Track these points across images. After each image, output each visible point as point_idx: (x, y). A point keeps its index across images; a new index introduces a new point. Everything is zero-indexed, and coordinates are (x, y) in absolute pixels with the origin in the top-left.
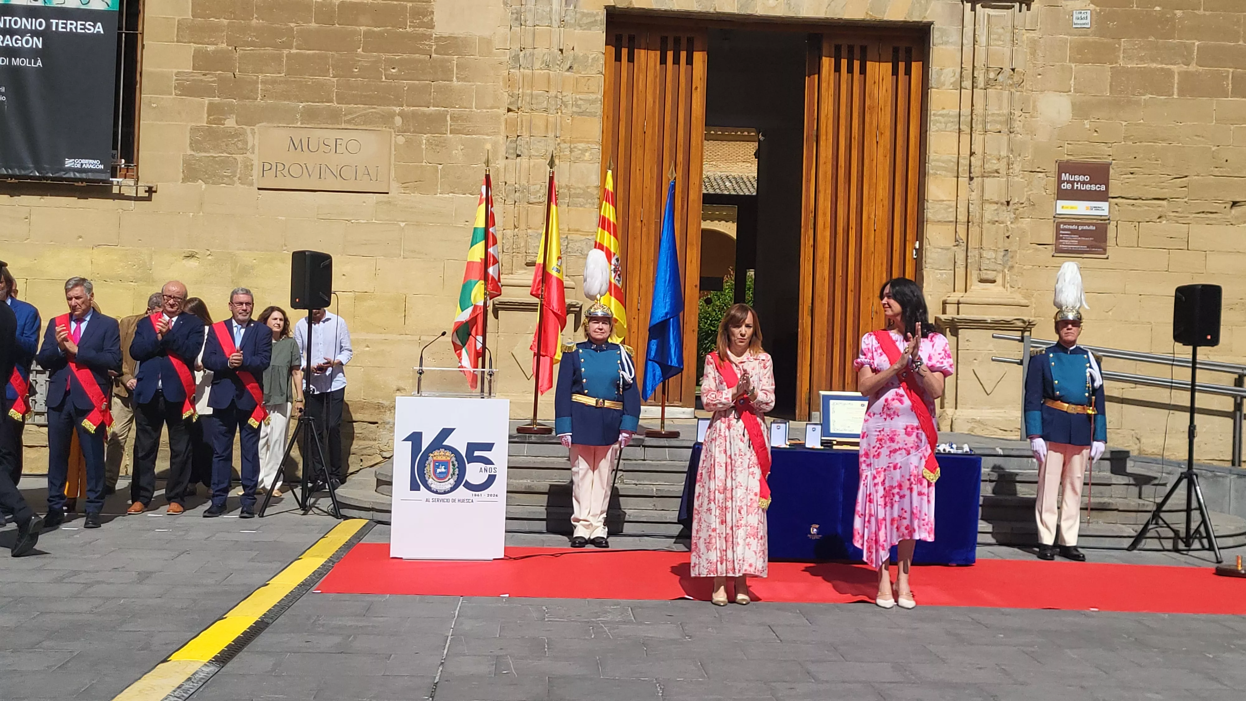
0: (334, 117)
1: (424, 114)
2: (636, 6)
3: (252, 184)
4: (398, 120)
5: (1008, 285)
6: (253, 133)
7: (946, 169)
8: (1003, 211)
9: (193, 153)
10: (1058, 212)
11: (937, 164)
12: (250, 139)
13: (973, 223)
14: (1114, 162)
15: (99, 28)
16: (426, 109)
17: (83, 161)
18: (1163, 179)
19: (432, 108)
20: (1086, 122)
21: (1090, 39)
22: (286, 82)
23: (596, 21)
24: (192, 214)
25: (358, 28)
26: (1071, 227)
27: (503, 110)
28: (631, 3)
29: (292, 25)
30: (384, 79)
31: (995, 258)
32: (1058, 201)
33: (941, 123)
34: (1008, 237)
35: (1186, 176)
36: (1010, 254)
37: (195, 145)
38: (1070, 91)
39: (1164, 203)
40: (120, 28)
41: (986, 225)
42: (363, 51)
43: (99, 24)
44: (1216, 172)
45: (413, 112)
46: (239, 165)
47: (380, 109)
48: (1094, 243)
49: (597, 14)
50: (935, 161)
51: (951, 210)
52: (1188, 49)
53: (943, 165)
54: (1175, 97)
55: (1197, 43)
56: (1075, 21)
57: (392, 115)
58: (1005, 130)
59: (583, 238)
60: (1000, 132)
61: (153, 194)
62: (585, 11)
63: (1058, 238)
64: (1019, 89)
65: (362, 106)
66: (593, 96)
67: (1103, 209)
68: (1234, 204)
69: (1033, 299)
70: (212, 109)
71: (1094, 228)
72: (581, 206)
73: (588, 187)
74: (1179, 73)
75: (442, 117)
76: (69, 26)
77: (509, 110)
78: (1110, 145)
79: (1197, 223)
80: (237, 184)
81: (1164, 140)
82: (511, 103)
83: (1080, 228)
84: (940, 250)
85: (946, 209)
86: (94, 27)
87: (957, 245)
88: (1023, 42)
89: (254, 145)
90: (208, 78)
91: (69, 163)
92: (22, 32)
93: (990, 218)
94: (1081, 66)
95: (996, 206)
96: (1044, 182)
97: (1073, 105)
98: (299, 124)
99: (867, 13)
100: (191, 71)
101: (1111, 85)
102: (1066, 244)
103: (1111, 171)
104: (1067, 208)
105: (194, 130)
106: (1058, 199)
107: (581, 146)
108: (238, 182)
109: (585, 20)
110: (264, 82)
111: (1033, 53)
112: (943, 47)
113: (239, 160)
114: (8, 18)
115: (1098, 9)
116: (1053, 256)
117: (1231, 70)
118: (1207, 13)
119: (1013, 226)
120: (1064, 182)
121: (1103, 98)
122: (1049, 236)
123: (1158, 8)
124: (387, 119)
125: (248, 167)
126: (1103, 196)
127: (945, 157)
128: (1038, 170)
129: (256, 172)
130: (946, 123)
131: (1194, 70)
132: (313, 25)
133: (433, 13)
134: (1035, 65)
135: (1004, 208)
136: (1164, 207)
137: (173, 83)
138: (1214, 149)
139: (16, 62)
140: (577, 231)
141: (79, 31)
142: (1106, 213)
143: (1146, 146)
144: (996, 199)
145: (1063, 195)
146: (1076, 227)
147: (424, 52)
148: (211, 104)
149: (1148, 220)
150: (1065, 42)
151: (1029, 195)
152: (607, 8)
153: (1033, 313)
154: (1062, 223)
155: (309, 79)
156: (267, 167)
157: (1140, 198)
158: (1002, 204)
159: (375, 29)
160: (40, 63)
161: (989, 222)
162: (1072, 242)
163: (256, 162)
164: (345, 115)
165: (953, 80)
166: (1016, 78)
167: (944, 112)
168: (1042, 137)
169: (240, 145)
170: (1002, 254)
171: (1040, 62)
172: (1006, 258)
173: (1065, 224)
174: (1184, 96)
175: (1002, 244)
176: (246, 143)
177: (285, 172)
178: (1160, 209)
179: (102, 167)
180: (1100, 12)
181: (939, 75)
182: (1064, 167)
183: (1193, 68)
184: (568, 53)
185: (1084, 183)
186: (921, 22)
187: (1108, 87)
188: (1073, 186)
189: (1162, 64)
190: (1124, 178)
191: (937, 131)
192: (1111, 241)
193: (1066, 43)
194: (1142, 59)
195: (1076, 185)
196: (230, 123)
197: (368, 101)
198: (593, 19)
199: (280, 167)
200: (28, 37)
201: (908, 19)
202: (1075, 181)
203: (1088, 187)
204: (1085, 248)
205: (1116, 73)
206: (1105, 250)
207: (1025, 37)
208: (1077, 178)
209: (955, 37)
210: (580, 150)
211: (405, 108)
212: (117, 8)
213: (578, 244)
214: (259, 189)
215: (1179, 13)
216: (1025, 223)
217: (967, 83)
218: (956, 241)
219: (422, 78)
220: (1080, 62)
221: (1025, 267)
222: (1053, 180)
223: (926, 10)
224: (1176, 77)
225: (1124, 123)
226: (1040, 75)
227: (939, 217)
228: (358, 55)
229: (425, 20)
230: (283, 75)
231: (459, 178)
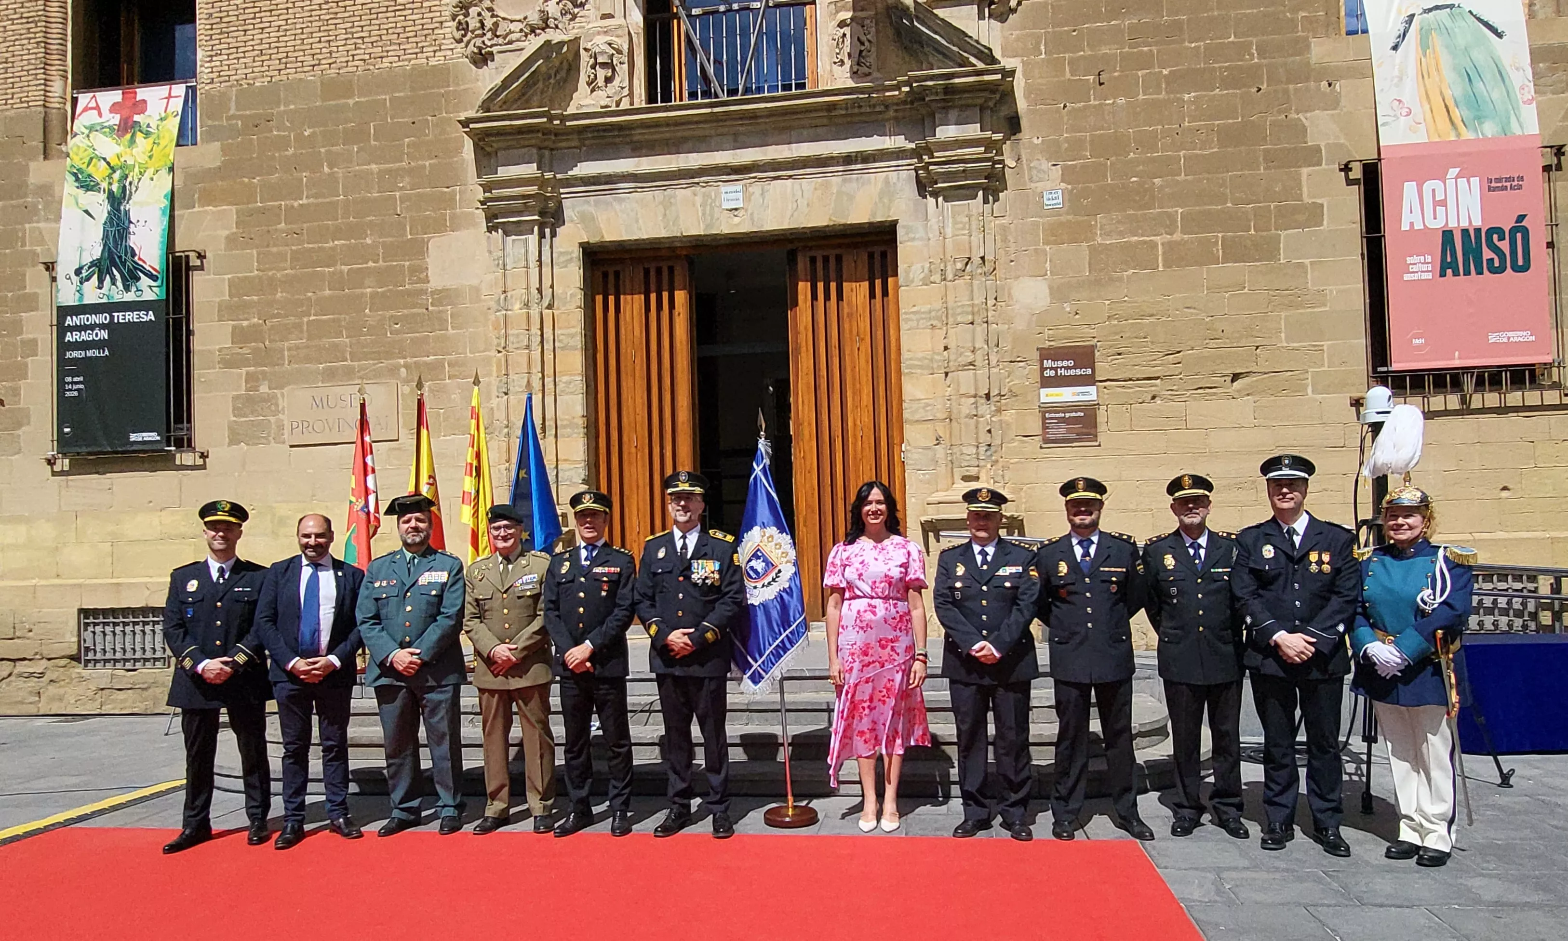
0: (349, 373)
1: (426, 364)
2: (608, 238)
3: (284, 443)
4: (403, 370)
5: (992, 481)
6: (283, 395)
7: (921, 367)
8: (983, 404)
9: (235, 419)
10: (1042, 401)
11: (912, 362)
12: (280, 401)
13: (951, 420)
14: (1099, 344)
15: (151, 316)
16: (426, 359)
17: (144, 434)
18: (1154, 357)
19: (432, 357)
20: (1065, 305)
21: (1063, 218)
22: (308, 347)
23: (572, 258)
24: (236, 474)
25: (364, 291)
26: (1057, 415)
27: (493, 353)
28: (603, 237)
29: (310, 294)
30: (389, 335)
31: (978, 454)
32: (1042, 390)
33: (912, 320)
34: (989, 431)
35: (1179, 352)
36: (993, 449)
37: (237, 412)
38: (1046, 275)
39: (1159, 381)
40: (168, 314)
41: (963, 421)
42: (370, 311)
43: (151, 313)
44: (1212, 343)
45: (415, 363)
46: (273, 426)
47: (386, 363)
48: (1084, 430)
49: (572, 252)
50: (910, 359)
51: (928, 408)
52: (1172, 217)
53: (919, 363)
54: (1160, 269)
55: (1180, 211)
56: (1046, 202)
57: (397, 368)
58: (978, 320)
59: (572, 466)
60: (972, 323)
61: (207, 460)
62: (562, 250)
63: (1045, 427)
64: (991, 277)
65: (371, 362)
66: (573, 330)
67: (1089, 393)
68: (1235, 377)
69: (1023, 494)
70: (249, 377)
71: (1082, 414)
72: (568, 437)
73: (574, 418)
74: (1163, 244)
75: (439, 365)
76: (127, 317)
77: (499, 352)
78: (1093, 327)
79: (1195, 399)
80: (273, 443)
81: (1151, 316)
82: (499, 345)
83: (1067, 415)
84: (920, 450)
85: (924, 408)
86: (147, 315)
87: (938, 444)
88: (990, 229)
89: (284, 407)
90: (245, 351)
91: (133, 437)
92: (92, 327)
93: (968, 412)
94: (1055, 247)
95: (973, 400)
96: (1026, 371)
97: (1051, 288)
98: (320, 384)
99: (830, 219)
100: (230, 345)
101: (1090, 264)
102: (1052, 433)
103: (1097, 354)
104: (1052, 395)
105: (235, 398)
106: (1043, 386)
107: (565, 379)
108: (273, 441)
109: (562, 259)
110: (289, 349)
111: (1005, 240)
112: (909, 243)
113: (272, 421)
114: (82, 316)
115: (1069, 187)
116: (1041, 448)
117: (1220, 235)
118: (1188, 177)
119: (993, 419)
120: (1046, 368)
121: (1083, 278)
122: (1035, 426)
123: (1134, 179)
124: (393, 371)
125: (281, 427)
126: (1090, 380)
127: (920, 355)
128: (1019, 359)
129: (287, 432)
130: (918, 320)
131: (1179, 239)
132: (327, 292)
133: (427, 268)
134: (1007, 252)
135: (983, 401)
136: (1156, 386)
137: (217, 359)
138: (1207, 320)
139: (90, 353)
140: (565, 460)
141: (135, 320)
142: (1094, 397)
143: (1132, 324)
144: (973, 392)
145: (1046, 382)
146: (1063, 415)
147: (421, 306)
148: (247, 373)
149: (1140, 401)
150: (1036, 224)
151: (1011, 387)
152: (580, 244)
153: (1023, 509)
154: (1047, 412)
155: (326, 341)
156: (295, 425)
157: (1130, 380)
158: (981, 397)
159: (380, 290)
160: (107, 352)
161: (966, 417)
162: (1061, 431)
163: (286, 422)
164: (358, 372)
165: (922, 275)
166: (989, 267)
167: (915, 309)
168: (1020, 325)
169: (273, 408)
170: (985, 449)
171: (1012, 250)
172: (989, 453)
173: (1050, 412)
174: (1171, 267)
175: (985, 438)
176: (277, 405)
177: (310, 428)
178: (1153, 388)
179: (158, 438)
180: (1072, 190)
181: (907, 273)
182: (1046, 354)
183: (1177, 236)
184: (547, 292)
185: (1068, 368)
186: (886, 221)
187: (1087, 266)
188: (1056, 372)
189: (1143, 236)
190: (1112, 360)
191: (909, 330)
192: (1102, 428)
193: (1038, 226)
194: (1122, 234)
195: (1059, 372)
196: (264, 389)
197: (378, 356)
198: (569, 257)
199: (306, 424)
200: (97, 331)
201: (872, 220)
202: (1058, 367)
203: (1072, 372)
204: (1074, 436)
205: (1094, 251)
206: (1096, 436)
207: (993, 224)
208: (1060, 364)
209: (921, 233)
210: (564, 383)
211: (408, 360)
212: (164, 297)
213: (567, 473)
214: (292, 446)
215: (1156, 181)
216: (1008, 416)
217: (937, 277)
218: (937, 439)
219: (421, 330)
220: (1055, 243)
221: (1012, 461)
222: (1037, 367)
223: (889, 209)
224: (1160, 247)
225: (1107, 302)
226: (1012, 261)
227: (917, 417)
228: (365, 316)
229: (422, 276)
230: (304, 341)
231: (458, 420)
